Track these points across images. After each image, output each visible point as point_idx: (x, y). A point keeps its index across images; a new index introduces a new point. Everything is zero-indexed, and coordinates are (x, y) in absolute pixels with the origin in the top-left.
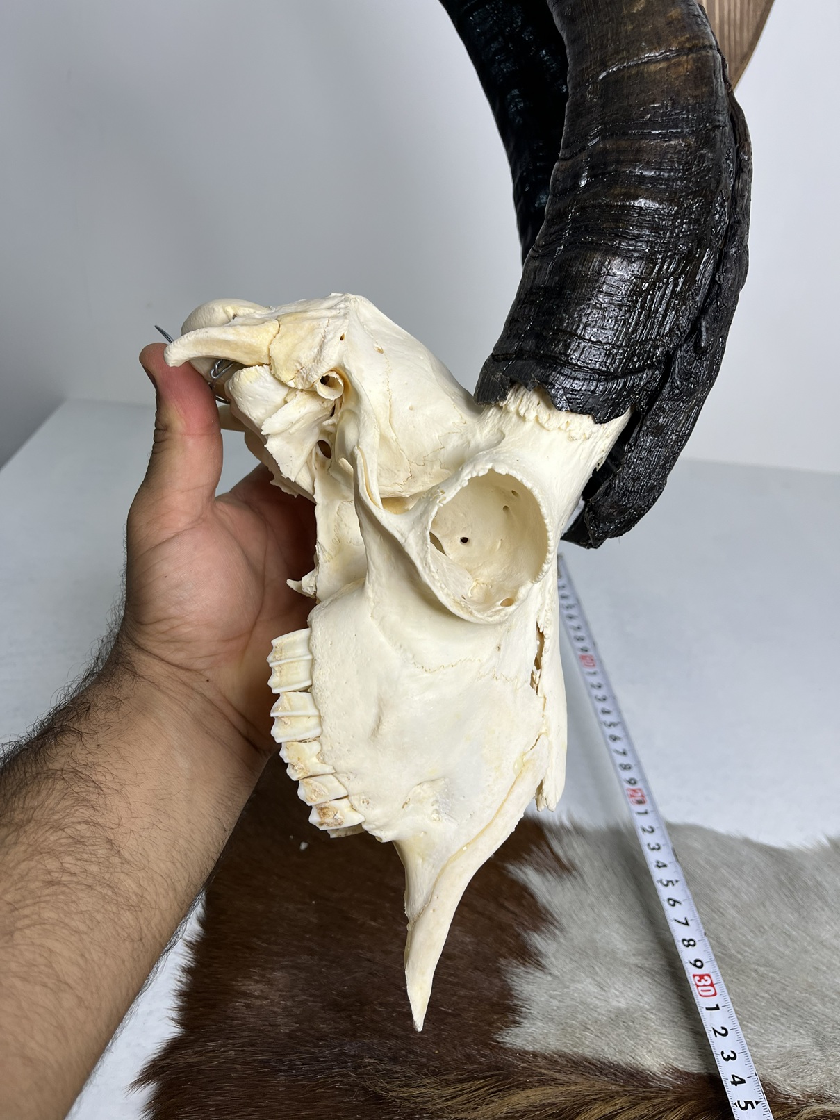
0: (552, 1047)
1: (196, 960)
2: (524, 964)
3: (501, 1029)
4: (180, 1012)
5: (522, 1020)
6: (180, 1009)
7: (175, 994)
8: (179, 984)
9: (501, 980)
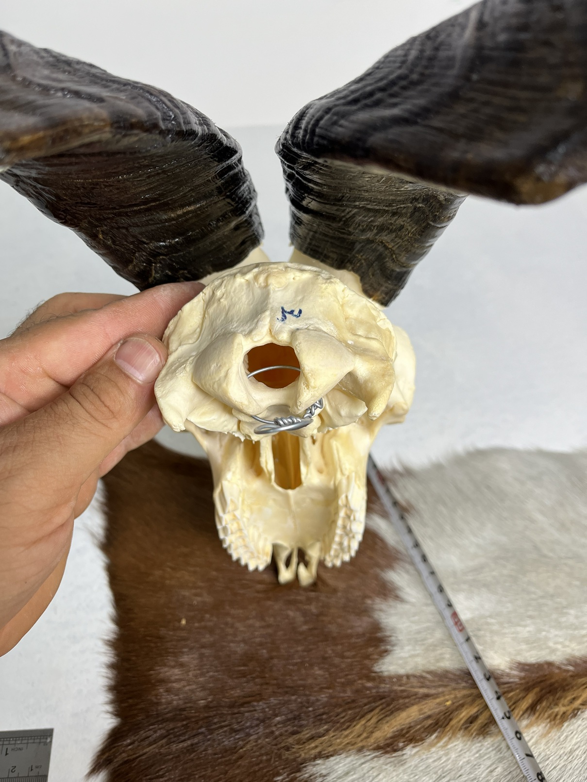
0: (421, 667)
1: (118, 655)
2: (385, 599)
3: (377, 659)
4: (113, 705)
5: (391, 648)
6: (112, 702)
7: (104, 689)
8: (106, 680)
9: (370, 617)
